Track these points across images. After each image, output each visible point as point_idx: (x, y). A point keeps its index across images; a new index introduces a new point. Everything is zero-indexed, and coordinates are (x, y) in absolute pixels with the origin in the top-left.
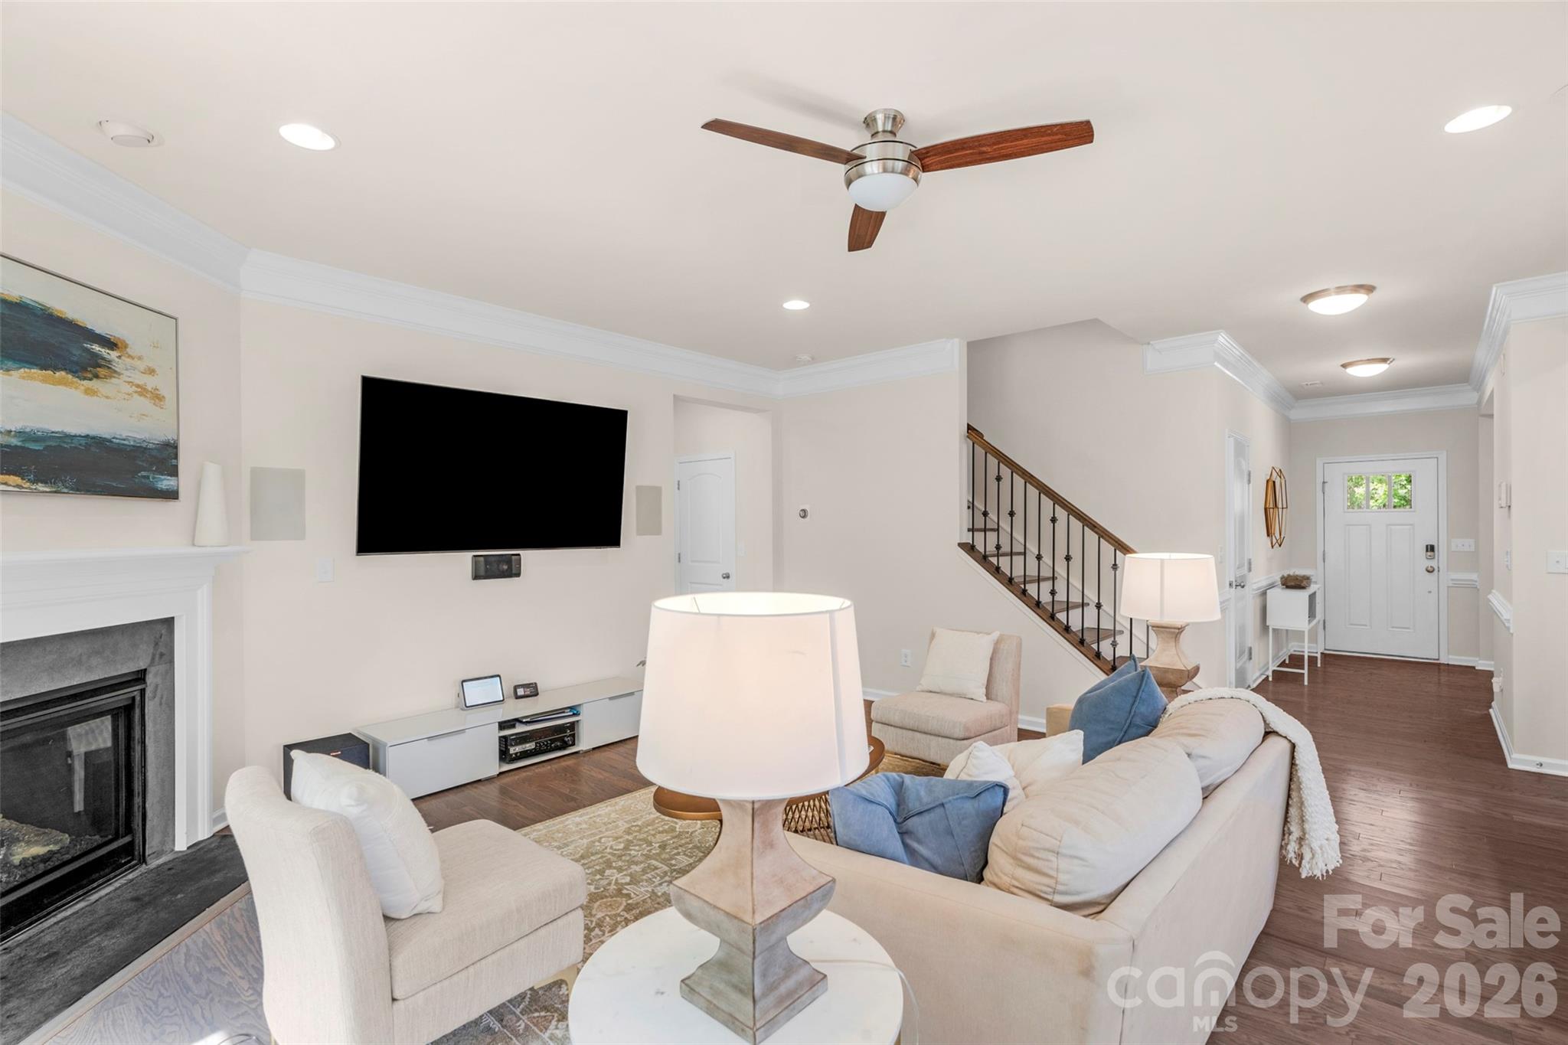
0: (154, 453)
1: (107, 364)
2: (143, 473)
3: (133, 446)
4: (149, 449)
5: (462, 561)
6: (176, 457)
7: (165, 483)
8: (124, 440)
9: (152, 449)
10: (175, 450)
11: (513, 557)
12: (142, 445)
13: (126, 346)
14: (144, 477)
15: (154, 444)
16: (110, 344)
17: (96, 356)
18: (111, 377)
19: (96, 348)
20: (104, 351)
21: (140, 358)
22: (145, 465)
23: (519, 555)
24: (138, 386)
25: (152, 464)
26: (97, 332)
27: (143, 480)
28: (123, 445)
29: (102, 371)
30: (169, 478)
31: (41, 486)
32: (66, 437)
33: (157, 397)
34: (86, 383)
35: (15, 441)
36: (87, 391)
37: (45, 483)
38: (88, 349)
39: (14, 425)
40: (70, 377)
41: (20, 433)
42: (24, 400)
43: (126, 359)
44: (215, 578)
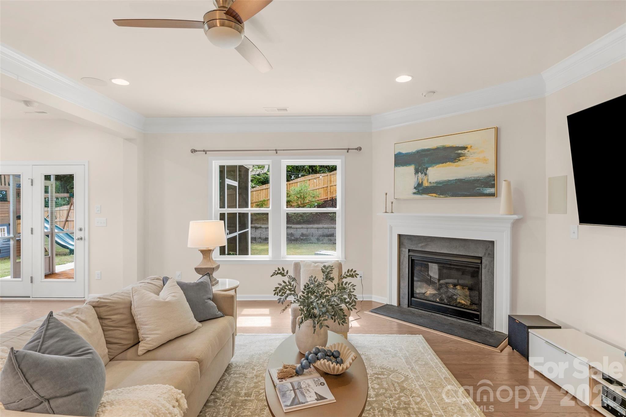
0: (482, 181)
1: (463, 155)
2: (478, 188)
3: (473, 180)
4: (480, 179)
6: (494, 180)
7: (488, 191)
8: (470, 178)
9: (482, 179)
10: (493, 178)
12: (478, 178)
13: (471, 146)
14: (478, 190)
15: (483, 177)
16: (465, 148)
17: (461, 154)
18: (466, 158)
19: (460, 151)
20: (462, 152)
21: (477, 149)
22: (478, 185)
24: (477, 159)
25: (482, 185)
26: (460, 146)
27: (478, 191)
28: (470, 180)
29: (461, 158)
30: (490, 189)
31: (441, 196)
32: (449, 181)
33: (485, 160)
34: (456, 163)
35: (435, 185)
36: (456, 166)
37: (442, 195)
38: (457, 153)
39: (434, 181)
40: (451, 163)
41: (436, 183)
42: (438, 174)
43: (471, 151)
44: (512, 228)
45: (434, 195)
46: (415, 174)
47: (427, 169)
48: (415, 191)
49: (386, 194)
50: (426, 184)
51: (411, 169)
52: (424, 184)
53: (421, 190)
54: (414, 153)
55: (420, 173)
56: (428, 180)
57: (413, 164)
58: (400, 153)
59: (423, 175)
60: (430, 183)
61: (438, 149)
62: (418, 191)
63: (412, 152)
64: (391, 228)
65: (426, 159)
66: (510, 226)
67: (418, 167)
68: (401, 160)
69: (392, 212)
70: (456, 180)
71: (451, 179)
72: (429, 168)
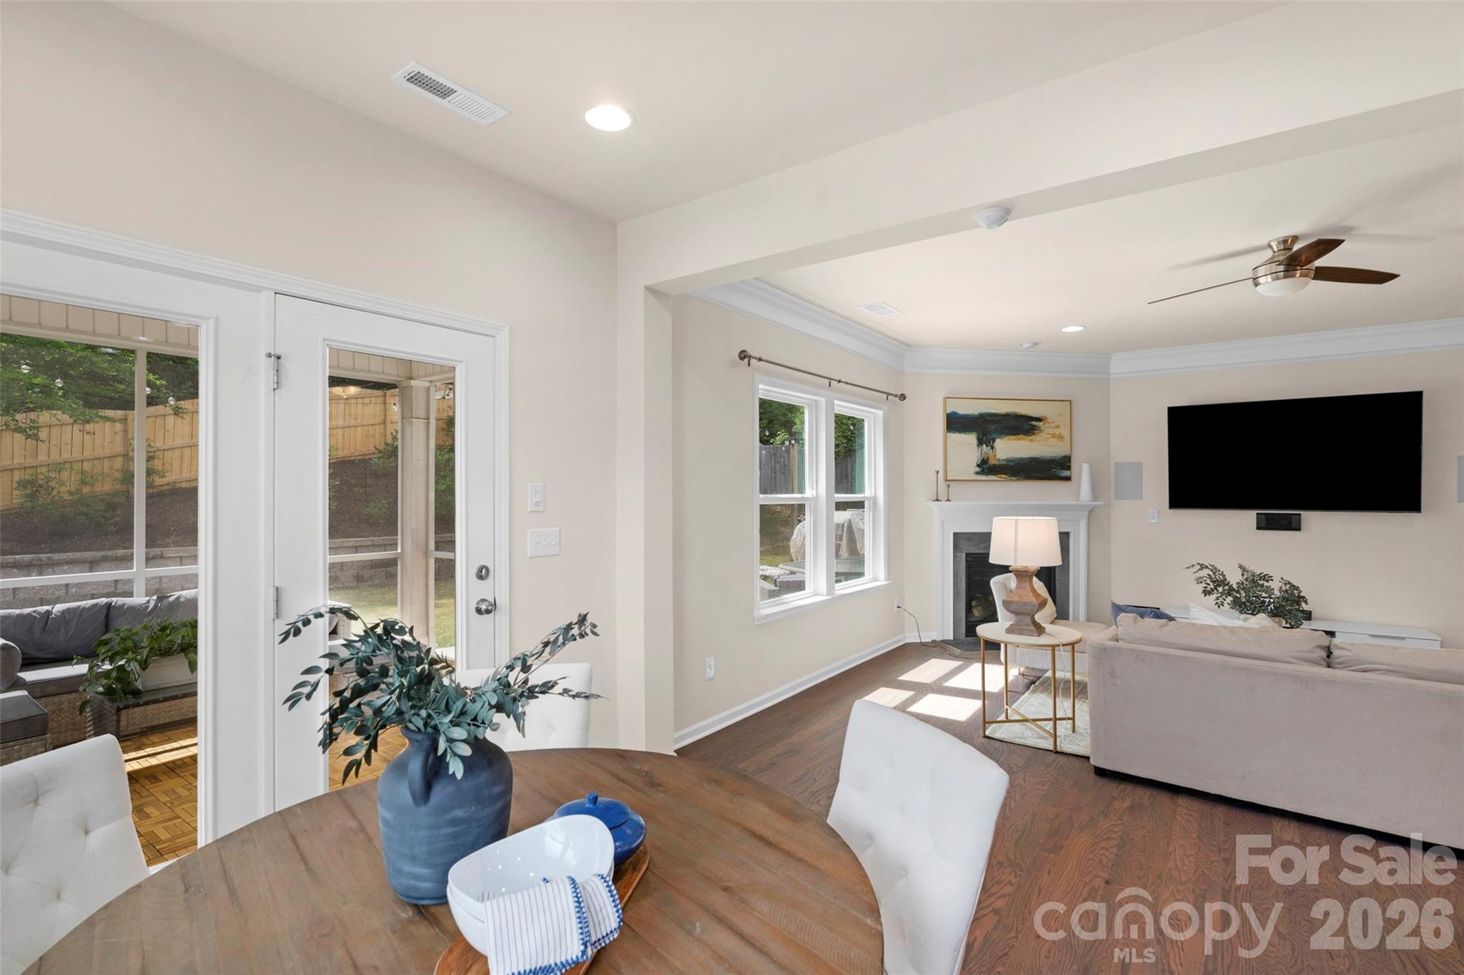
1: (1038, 428)
2: (1054, 470)
3: (1050, 459)
4: (1057, 460)
5: (1250, 517)
6: (1070, 462)
7: (1065, 473)
8: (1046, 457)
10: (1070, 459)
11: (1293, 517)
12: (1053, 458)
13: (1046, 419)
15: (1059, 457)
16: (1039, 420)
17: (1036, 426)
18: (1040, 433)
19: (1034, 423)
20: (1037, 424)
21: (1053, 422)
22: (1055, 466)
23: (1300, 514)
24: (1052, 434)
25: (1058, 466)
26: (1035, 416)
27: (1054, 473)
28: (1045, 459)
29: (1036, 432)
30: (1067, 471)
31: (1013, 478)
32: (1022, 459)
33: (1061, 437)
34: (1030, 437)
35: (1004, 463)
36: (1031, 440)
37: (1014, 476)
38: (1030, 425)
39: (1004, 458)
40: (1024, 436)
41: (1006, 460)
42: (1007, 448)
43: (1046, 424)
44: (1089, 517)
45: (1005, 476)
46: (978, 445)
47: (994, 441)
48: (978, 469)
49: (936, 472)
50: (992, 462)
51: (971, 438)
52: (990, 461)
53: (987, 469)
54: (976, 416)
55: (984, 445)
56: (995, 455)
57: (975, 431)
58: (954, 413)
59: (989, 448)
60: (999, 460)
61: (1007, 416)
62: (983, 470)
63: (973, 415)
64: (944, 524)
65: (993, 427)
66: (1087, 514)
67: (981, 436)
68: (956, 423)
69: (948, 500)
70: (1030, 458)
71: (1025, 456)
72: (997, 440)
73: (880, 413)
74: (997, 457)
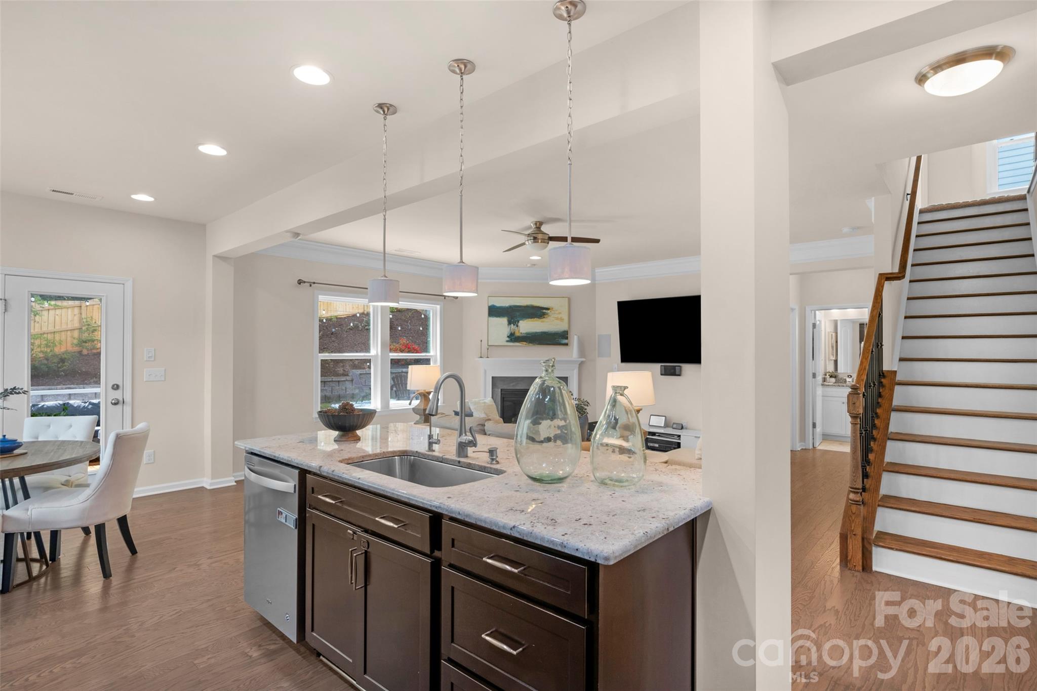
0: (561, 334)
1: (547, 314)
2: (557, 339)
3: (554, 332)
4: (558, 333)
5: (657, 367)
6: (568, 334)
7: (564, 341)
8: (552, 331)
10: (567, 332)
11: (677, 367)
13: (552, 308)
15: (560, 331)
16: (548, 309)
17: (545, 313)
18: (548, 317)
19: (544, 311)
20: (546, 311)
21: (557, 310)
22: (557, 337)
23: (680, 366)
24: (556, 318)
25: (561, 337)
26: (544, 307)
27: (557, 341)
28: (552, 333)
29: (545, 316)
30: (566, 340)
31: (530, 344)
32: (536, 333)
33: (562, 319)
34: (542, 320)
35: (525, 335)
36: (542, 322)
37: (532, 343)
38: (541, 312)
39: (525, 332)
40: (538, 319)
41: (526, 333)
42: (527, 326)
43: (553, 312)
44: (579, 367)
45: (525, 343)
46: (508, 325)
47: (518, 322)
48: (508, 339)
49: (481, 341)
50: (517, 334)
51: (504, 320)
53: (514, 338)
54: (507, 307)
55: (512, 324)
56: (519, 331)
57: (507, 316)
58: (494, 306)
59: (515, 326)
60: (521, 333)
61: (527, 307)
62: (511, 340)
63: (505, 307)
64: (485, 371)
65: (518, 314)
66: (578, 366)
67: (510, 319)
68: (494, 311)
69: (488, 357)
70: (542, 332)
71: (538, 331)
72: (520, 322)
73: (438, 307)
74: (520, 332)
